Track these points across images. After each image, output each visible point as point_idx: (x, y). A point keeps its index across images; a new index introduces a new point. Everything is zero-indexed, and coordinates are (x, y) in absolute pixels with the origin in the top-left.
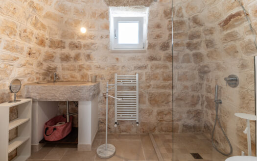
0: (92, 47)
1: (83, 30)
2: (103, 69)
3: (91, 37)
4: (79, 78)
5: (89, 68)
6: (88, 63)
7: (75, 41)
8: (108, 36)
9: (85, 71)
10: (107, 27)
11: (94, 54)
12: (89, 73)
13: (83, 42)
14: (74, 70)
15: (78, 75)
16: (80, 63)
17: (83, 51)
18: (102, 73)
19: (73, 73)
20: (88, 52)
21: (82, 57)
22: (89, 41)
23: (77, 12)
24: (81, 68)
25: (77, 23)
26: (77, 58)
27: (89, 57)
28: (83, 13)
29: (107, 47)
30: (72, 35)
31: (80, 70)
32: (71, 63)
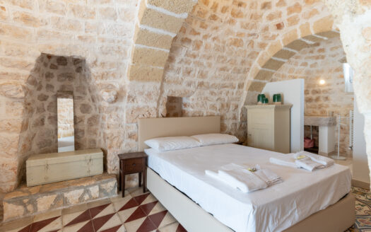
0: (330, 91)
1: (322, 82)
2: (340, 107)
3: (328, 85)
4: (319, 113)
5: (327, 106)
6: (326, 103)
7: (316, 88)
8: (343, 83)
9: (324, 109)
10: (342, 77)
11: (331, 97)
12: (327, 110)
13: (322, 89)
14: (315, 108)
15: (318, 112)
16: (319, 103)
17: (322, 95)
18: (339, 109)
19: (315, 110)
20: (326, 95)
21: (321, 99)
22: (327, 88)
23: (318, 72)
24: (320, 106)
25: (318, 78)
26: (317, 99)
27: (327, 98)
28: (322, 71)
29: (342, 91)
30: (314, 86)
31: (320, 108)
32: (314, 103)
